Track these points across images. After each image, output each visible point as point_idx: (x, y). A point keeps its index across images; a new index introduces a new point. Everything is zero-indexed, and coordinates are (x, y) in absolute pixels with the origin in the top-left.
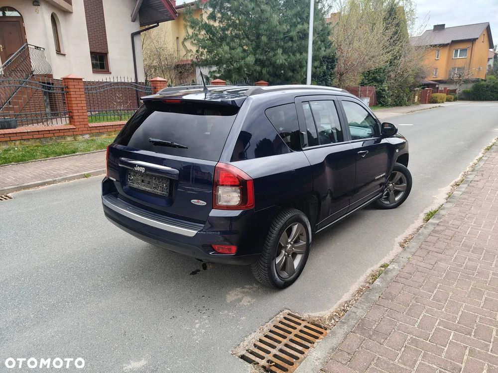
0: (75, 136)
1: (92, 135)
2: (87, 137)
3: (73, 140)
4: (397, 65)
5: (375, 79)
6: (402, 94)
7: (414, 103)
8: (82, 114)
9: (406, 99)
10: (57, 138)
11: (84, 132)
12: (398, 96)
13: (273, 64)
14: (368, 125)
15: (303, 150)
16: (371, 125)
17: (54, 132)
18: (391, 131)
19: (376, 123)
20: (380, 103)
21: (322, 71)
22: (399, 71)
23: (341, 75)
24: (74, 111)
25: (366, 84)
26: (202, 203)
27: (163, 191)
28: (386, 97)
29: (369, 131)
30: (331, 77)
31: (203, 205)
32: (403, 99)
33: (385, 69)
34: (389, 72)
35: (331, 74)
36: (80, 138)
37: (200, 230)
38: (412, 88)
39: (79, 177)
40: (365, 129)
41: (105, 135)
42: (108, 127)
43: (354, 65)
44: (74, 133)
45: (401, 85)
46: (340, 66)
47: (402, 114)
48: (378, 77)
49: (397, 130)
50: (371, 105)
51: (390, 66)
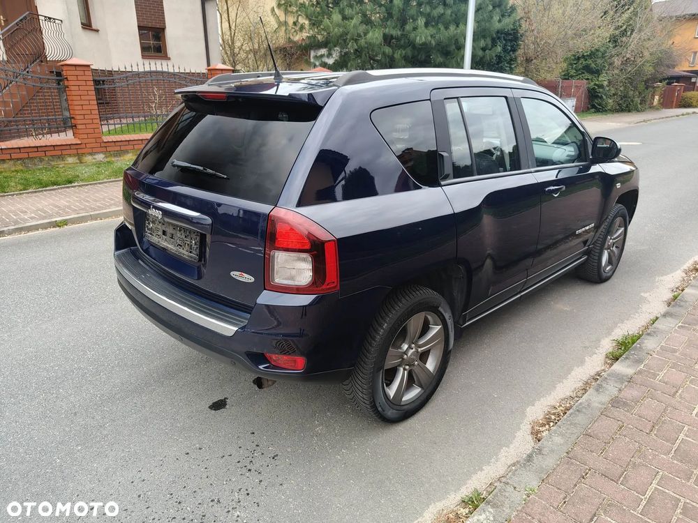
0: (80, 156)
1: (108, 153)
2: (100, 157)
3: (78, 161)
4: (626, 46)
5: (587, 69)
6: (632, 92)
7: (652, 107)
8: (90, 121)
9: (638, 100)
10: (51, 158)
11: (94, 150)
12: (625, 97)
13: (412, 44)
14: (570, 141)
15: (441, 186)
16: (575, 141)
17: (46, 149)
18: (609, 152)
19: (584, 138)
20: (593, 106)
21: (494, 55)
22: (628, 56)
23: (528, 60)
24: (78, 117)
25: (572, 76)
26: (248, 278)
27: (191, 252)
28: (604, 97)
29: (570, 151)
30: (511, 64)
31: (250, 281)
32: (632, 101)
33: (605, 52)
34: (612, 56)
35: (511, 60)
36: (88, 159)
37: (242, 325)
38: (649, 83)
39: (45, 226)
40: (564, 147)
41: (131, 154)
42: (135, 142)
43: (550, 44)
44: (77, 150)
45: (630, 78)
46: (527, 46)
47: (627, 125)
48: (593, 65)
49: (620, 150)
50: (577, 110)
51: (614, 47)
